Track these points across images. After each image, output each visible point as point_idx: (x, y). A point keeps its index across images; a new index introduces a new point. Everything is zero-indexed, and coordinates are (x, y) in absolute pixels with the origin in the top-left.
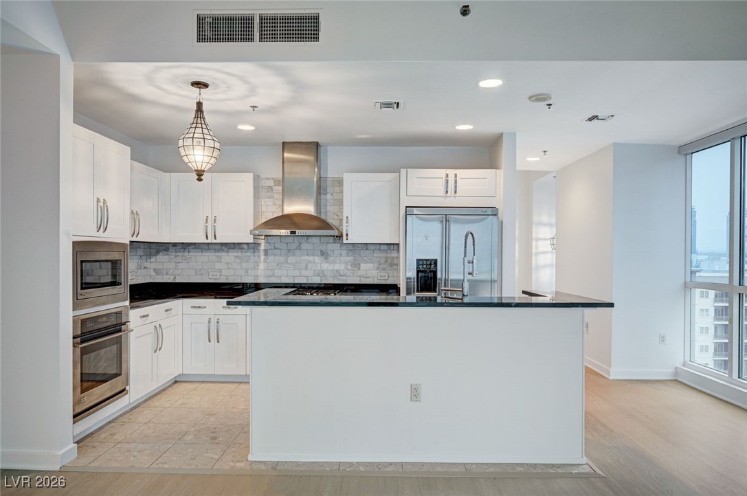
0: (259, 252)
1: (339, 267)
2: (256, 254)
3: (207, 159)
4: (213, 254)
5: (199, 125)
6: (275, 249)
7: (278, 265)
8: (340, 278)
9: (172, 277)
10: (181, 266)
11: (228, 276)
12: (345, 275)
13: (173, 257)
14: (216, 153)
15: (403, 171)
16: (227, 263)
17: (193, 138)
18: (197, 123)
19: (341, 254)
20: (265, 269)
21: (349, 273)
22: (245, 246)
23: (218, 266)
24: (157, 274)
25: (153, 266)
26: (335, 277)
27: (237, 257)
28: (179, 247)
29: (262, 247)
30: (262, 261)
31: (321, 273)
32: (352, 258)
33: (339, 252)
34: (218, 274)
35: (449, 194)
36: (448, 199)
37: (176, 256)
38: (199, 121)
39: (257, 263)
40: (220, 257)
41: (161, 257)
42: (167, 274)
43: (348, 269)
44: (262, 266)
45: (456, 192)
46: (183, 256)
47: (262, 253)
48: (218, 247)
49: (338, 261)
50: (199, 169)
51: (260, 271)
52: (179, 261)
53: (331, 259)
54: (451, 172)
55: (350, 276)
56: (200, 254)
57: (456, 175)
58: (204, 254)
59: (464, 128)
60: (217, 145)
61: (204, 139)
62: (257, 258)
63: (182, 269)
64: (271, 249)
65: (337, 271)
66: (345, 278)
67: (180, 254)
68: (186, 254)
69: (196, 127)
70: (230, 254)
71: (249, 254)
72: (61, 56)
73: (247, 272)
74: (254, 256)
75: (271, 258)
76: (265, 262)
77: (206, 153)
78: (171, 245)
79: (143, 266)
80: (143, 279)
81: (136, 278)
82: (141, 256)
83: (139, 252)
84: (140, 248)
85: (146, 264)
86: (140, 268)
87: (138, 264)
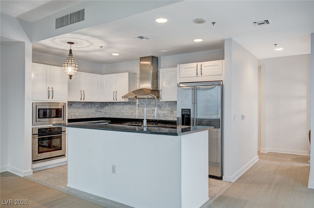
0: (136, 105)
1: (165, 112)
2: (135, 106)
3: (73, 71)
4: (121, 106)
5: (70, 58)
6: (142, 104)
7: (142, 111)
8: (166, 117)
9: (109, 115)
10: (112, 111)
11: (126, 116)
12: (167, 116)
13: (109, 108)
14: (77, 69)
15: (178, 65)
16: (126, 110)
17: (67, 63)
18: (69, 58)
19: (166, 107)
20: (138, 113)
21: (169, 115)
22: (132, 103)
23: (123, 111)
24: (105, 114)
25: (104, 111)
26: (163, 117)
27: (129, 108)
28: (112, 104)
29: (137, 103)
30: (137, 109)
31: (158, 115)
32: (170, 108)
33: (165, 105)
34: (123, 114)
35: (199, 75)
36: (198, 78)
37: (111, 107)
38: (70, 57)
39: (135, 110)
40: (123, 108)
41: (106, 108)
42: (108, 114)
43: (168, 113)
44: (137, 111)
45: (201, 74)
46: (113, 107)
47: (137, 106)
48: (123, 104)
49: (165, 110)
50: (70, 74)
51: (136, 114)
52: (111, 109)
53: (162, 108)
54: (199, 64)
55: (169, 117)
56: (117, 106)
57: (201, 65)
58: (119, 106)
59: (198, 41)
60: (77, 66)
61: (72, 63)
62: (135, 108)
63: (112, 112)
64: (140, 104)
65: (164, 114)
66: (167, 117)
67: (111, 106)
68: (113, 106)
69: (69, 59)
70: (127, 106)
71: (133, 106)
72: (26, 43)
73: (132, 114)
74: (135, 107)
75: (140, 108)
76: (138, 110)
77: (73, 69)
78: (109, 103)
79: (99, 111)
80: (99, 116)
81: (95, 116)
82: (98, 107)
83: (96, 106)
84: (97, 104)
85: (101, 110)
86: (97, 112)
87: (96, 110)
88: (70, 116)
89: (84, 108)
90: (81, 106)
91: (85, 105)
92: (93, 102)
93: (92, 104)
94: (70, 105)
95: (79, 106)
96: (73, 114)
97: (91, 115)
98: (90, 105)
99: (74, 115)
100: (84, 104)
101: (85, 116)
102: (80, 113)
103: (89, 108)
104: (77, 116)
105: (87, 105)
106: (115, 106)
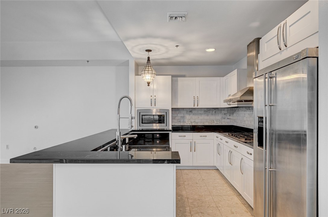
4: (244, 113)
18: (147, 65)
50: (148, 81)
54: (282, 24)
63: (238, 120)
70: (247, 112)
79: (227, 118)
80: (227, 123)
81: (222, 123)
82: (225, 114)
83: (223, 112)
84: (224, 110)
85: (229, 117)
86: (224, 119)
87: (222, 117)
88: (190, 122)
89: (206, 114)
90: (202, 112)
91: (208, 112)
92: (218, 108)
93: (217, 110)
94: (190, 112)
95: (200, 112)
96: (193, 121)
97: (215, 122)
98: (214, 111)
99: (195, 122)
100: (206, 110)
101: (207, 123)
102: (201, 119)
103: (212, 115)
104: (198, 122)
105: (210, 111)
106: (240, 113)
